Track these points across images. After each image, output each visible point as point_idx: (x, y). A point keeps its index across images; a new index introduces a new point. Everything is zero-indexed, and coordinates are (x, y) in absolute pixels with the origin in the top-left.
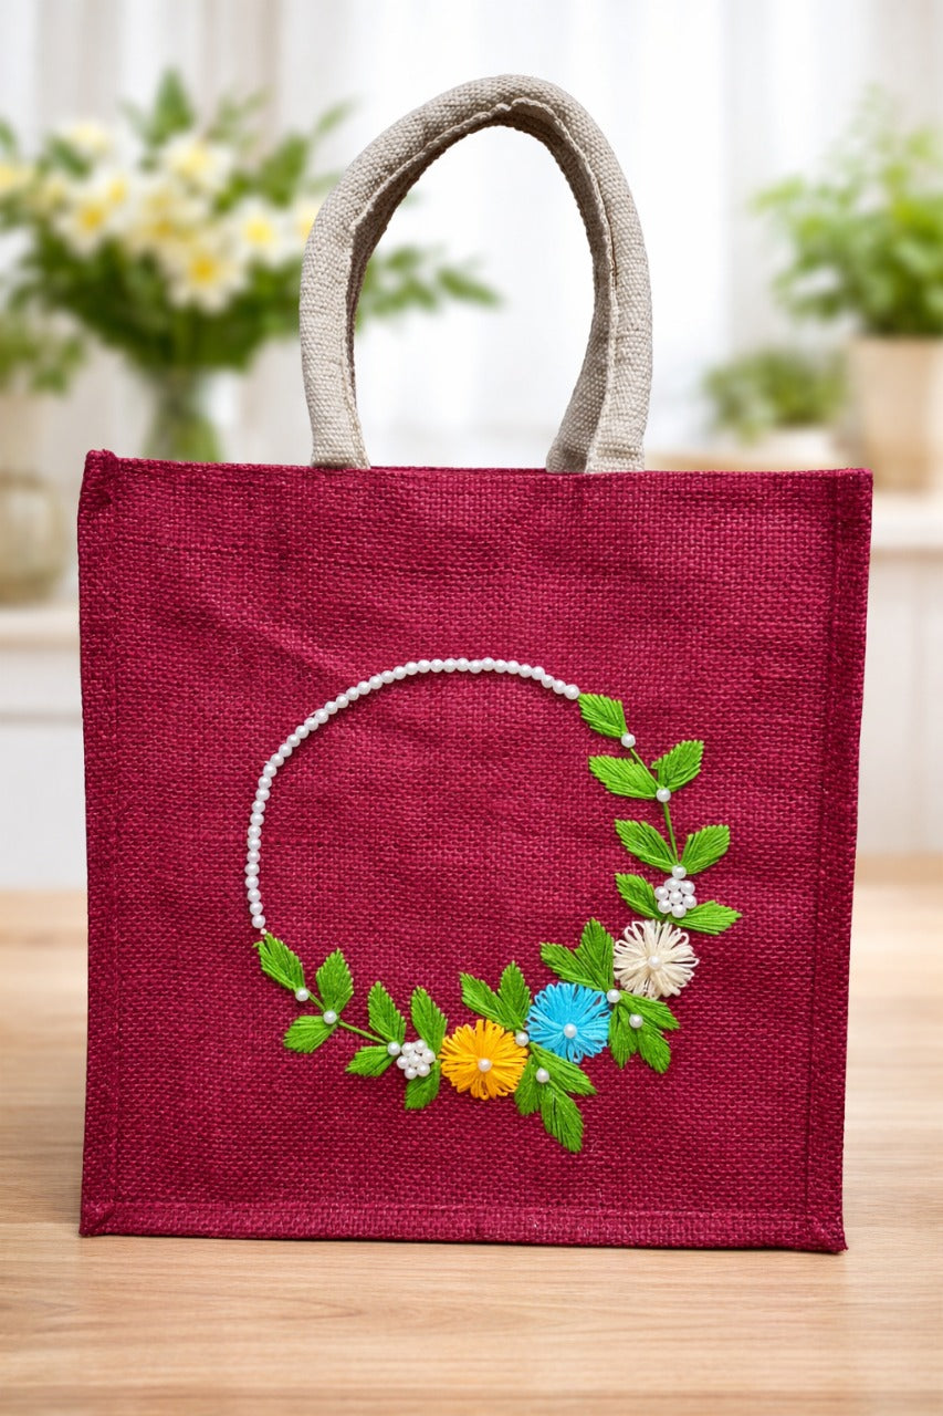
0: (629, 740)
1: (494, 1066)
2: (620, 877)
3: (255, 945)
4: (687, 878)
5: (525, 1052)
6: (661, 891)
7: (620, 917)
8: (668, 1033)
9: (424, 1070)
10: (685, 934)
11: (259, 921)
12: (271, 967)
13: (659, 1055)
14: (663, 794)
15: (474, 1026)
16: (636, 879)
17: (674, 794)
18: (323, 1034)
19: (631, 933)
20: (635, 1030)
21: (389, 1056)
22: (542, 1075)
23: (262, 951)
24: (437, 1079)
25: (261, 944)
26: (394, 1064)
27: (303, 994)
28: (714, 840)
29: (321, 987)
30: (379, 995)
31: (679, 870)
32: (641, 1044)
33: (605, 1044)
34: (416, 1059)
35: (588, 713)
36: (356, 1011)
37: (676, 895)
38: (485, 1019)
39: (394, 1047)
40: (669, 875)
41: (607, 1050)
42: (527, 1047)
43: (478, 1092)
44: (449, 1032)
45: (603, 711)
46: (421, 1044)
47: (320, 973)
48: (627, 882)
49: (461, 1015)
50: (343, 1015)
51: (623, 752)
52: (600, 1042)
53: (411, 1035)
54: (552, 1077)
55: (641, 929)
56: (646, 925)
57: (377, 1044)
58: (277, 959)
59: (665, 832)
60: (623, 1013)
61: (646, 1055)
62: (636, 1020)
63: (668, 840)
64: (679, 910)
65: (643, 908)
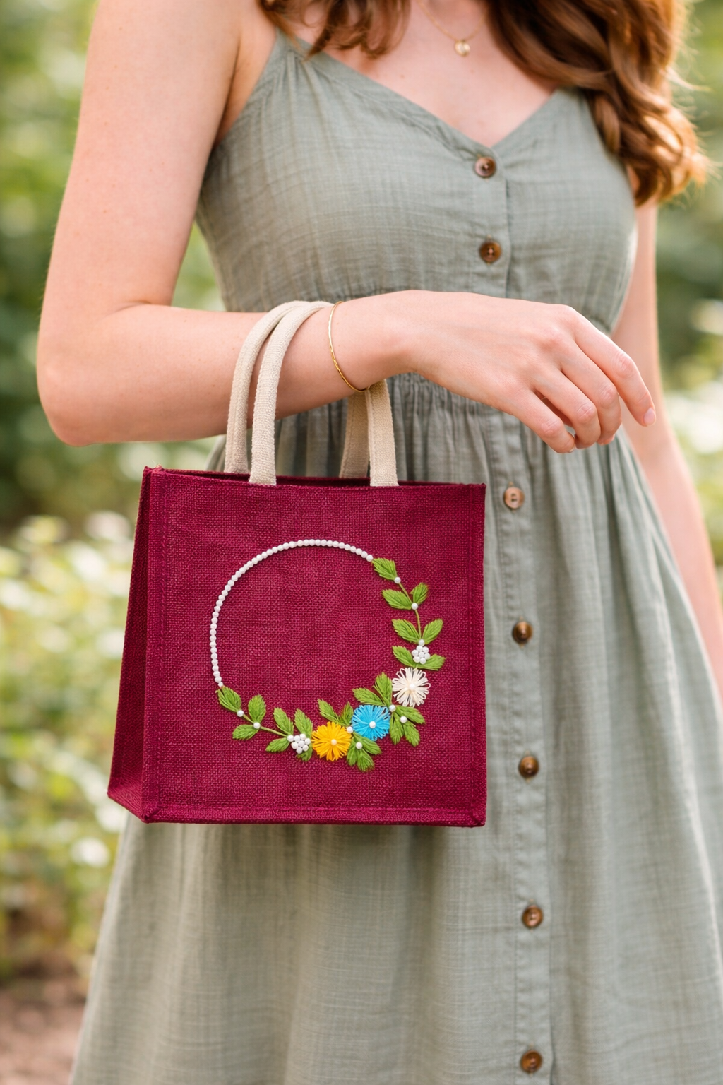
0: (397, 580)
1: (338, 743)
2: (395, 648)
3: (216, 692)
4: (425, 645)
5: (351, 736)
6: (414, 652)
7: (394, 668)
8: (418, 726)
9: (306, 748)
10: (425, 673)
11: (218, 679)
12: (224, 701)
13: (414, 737)
14: (415, 606)
15: (326, 725)
16: (401, 648)
17: (419, 606)
18: (253, 733)
19: (399, 674)
20: (402, 724)
21: (288, 741)
22: (359, 745)
23: (220, 694)
24: (311, 751)
25: (219, 691)
26: (290, 746)
27: (240, 713)
28: (435, 627)
29: (250, 710)
30: (279, 714)
31: (422, 642)
32: (406, 733)
33: (387, 732)
34: (300, 743)
35: (379, 569)
36: (269, 720)
37: (421, 654)
38: (331, 722)
39: (290, 737)
40: (417, 645)
41: (388, 735)
42: (352, 734)
43: (329, 757)
44: (315, 728)
45: (386, 567)
46: (303, 735)
47: (250, 703)
48: (399, 651)
49: (319, 720)
50: (263, 723)
51: (394, 586)
52: (385, 730)
53: (297, 732)
54: (363, 747)
55: (404, 673)
56: (406, 670)
57: (282, 737)
58: (228, 698)
59: (416, 625)
60: (396, 716)
61: (408, 738)
62: (403, 719)
63: (417, 629)
64: (423, 661)
65: (405, 661)
